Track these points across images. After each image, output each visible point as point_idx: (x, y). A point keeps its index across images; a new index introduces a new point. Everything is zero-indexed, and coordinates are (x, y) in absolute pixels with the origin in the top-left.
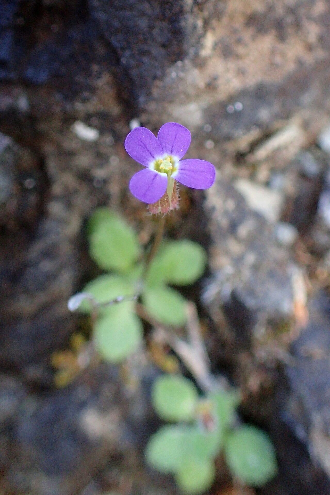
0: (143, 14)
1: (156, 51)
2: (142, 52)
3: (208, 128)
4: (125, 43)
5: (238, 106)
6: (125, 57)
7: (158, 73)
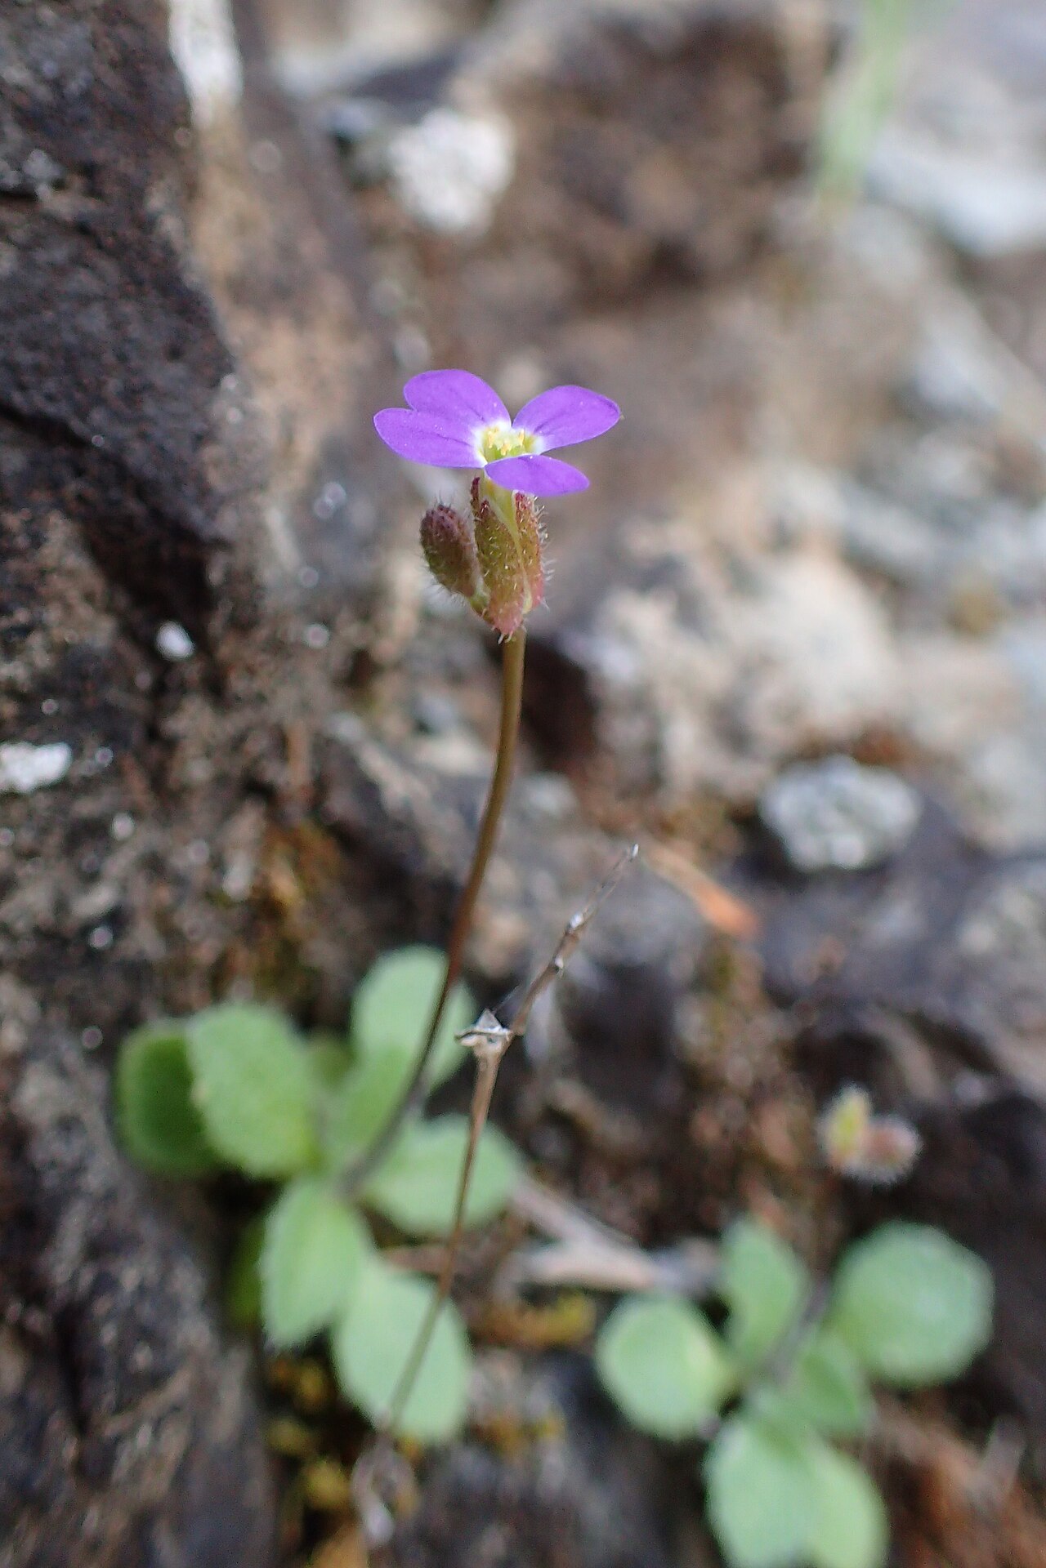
0: (85, 300)
1: (163, 374)
2: (132, 395)
3: (309, 577)
4: (78, 396)
5: (332, 494)
6: (97, 430)
7: (198, 426)
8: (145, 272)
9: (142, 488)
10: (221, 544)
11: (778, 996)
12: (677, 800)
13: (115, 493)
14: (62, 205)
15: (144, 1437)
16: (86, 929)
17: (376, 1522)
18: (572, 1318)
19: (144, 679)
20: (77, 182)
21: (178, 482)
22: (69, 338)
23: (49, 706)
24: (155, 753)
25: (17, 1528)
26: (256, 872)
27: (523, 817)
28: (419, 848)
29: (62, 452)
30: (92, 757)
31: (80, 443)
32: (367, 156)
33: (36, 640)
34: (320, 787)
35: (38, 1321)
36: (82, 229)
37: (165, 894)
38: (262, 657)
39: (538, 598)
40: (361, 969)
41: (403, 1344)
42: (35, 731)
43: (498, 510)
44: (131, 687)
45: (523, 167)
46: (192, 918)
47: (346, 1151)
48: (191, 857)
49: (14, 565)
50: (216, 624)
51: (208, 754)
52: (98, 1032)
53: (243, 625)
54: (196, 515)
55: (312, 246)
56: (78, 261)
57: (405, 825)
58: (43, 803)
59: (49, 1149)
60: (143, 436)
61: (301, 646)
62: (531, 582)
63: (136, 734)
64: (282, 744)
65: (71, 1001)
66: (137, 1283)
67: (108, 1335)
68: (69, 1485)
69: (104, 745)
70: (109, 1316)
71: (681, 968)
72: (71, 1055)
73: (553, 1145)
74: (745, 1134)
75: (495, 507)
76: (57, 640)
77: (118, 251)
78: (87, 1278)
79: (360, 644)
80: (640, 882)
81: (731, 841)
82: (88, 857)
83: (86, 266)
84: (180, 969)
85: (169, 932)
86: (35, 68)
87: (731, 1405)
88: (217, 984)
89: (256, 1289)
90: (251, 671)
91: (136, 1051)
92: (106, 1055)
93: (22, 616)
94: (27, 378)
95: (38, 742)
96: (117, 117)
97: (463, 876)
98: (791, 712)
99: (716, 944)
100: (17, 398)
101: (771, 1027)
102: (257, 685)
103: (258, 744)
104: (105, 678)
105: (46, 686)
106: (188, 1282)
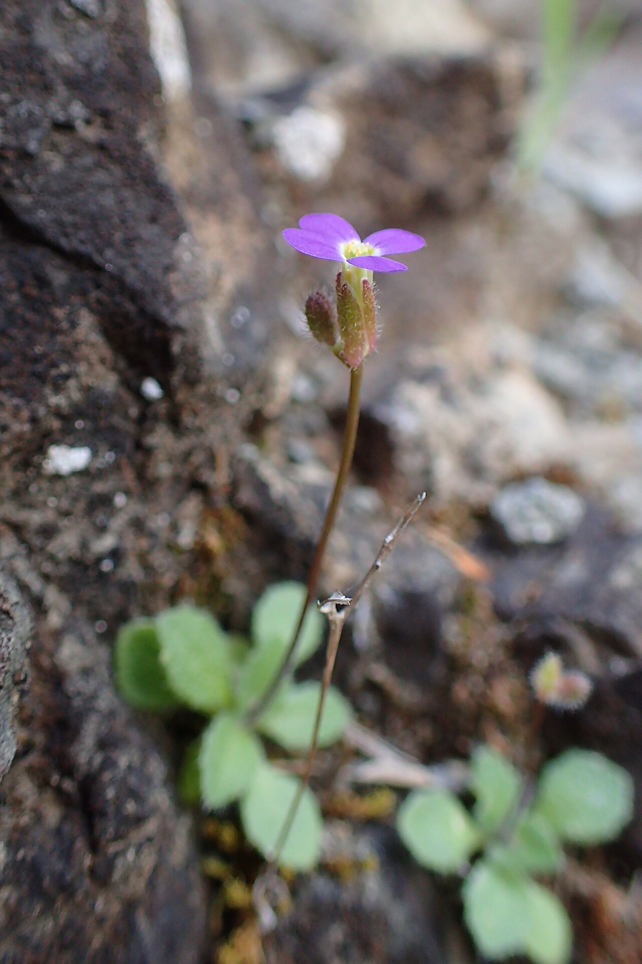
0: (102, 187)
1: (148, 231)
2: (129, 242)
3: (228, 360)
4: (98, 241)
5: (241, 314)
6: (110, 261)
7: (166, 261)
8: (137, 174)
9: (134, 296)
10: (179, 329)
11: (502, 615)
12: (442, 504)
13: (118, 298)
14: (90, 133)
15: (131, 855)
16: (99, 560)
17: (267, 918)
18: (382, 803)
19: (134, 411)
20: (99, 120)
21: (155, 293)
22: (93, 208)
23: (79, 424)
24: (139, 457)
25: (56, 905)
26: (197, 533)
27: (351, 511)
28: (292, 522)
29: (89, 274)
30: (104, 457)
31: (98, 269)
32: (261, 131)
33: (72, 383)
34: (234, 486)
35: (68, 785)
36: (101, 147)
37: (144, 543)
38: (202, 405)
39: (373, 346)
40: (257, 594)
41: (281, 813)
42: (71, 439)
43: (352, 290)
44: (126, 416)
45: (350, 144)
46: (159, 559)
47: (249, 699)
48: (159, 522)
49: (60, 338)
50: (176, 379)
51: (170, 460)
52: (105, 622)
53: (192, 382)
54: (165, 312)
55: (230, 179)
56: (99, 165)
57: (283, 508)
58: (75, 482)
59: (76, 685)
60: (135, 266)
61: (223, 400)
62: (369, 336)
63: (129, 445)
64: (212, 460)
65: (89, 603)
66: (127, 764)
67: (110, 793)
68: (87, 882)
69: (110, 450)
70: (112, 781)
71: (445, 597)
72: (90, 636)
73: (370, 703)
74: (484, 696)
75: (350, 287)
76: (84, 384)
77: (121, 160)
78: (98, 760)
79: (257, 406)
80: (420, 549)
81: (473, 529)
82: (100, 517)
83: (103, 168)
84: (152, 589)
85: (147, 567)
86: (74, 54)
87: (477, 856)
88: (174, 597)
89: (197, 774)
90: (195, 413)
91: (127, 635)
92: (109, 637)
93: (64, 368)
94: (70, 230)
95: (72, 446)
96: (122, 86)
97: (316, 539)
98: (507, 454)
99: (465, 585)
100: (63, 242)
101: (499, 633)
102: (198, 422)
103: (198, 458)
104: (112, 409)
105: (78, 412)
106: (157, 768)
